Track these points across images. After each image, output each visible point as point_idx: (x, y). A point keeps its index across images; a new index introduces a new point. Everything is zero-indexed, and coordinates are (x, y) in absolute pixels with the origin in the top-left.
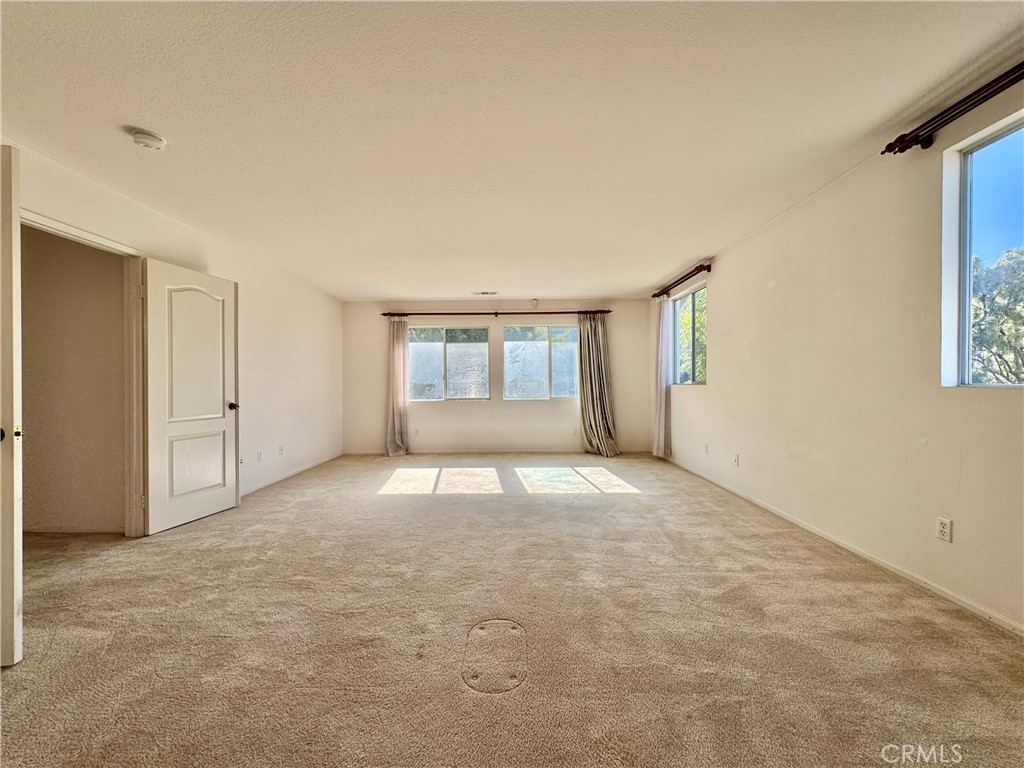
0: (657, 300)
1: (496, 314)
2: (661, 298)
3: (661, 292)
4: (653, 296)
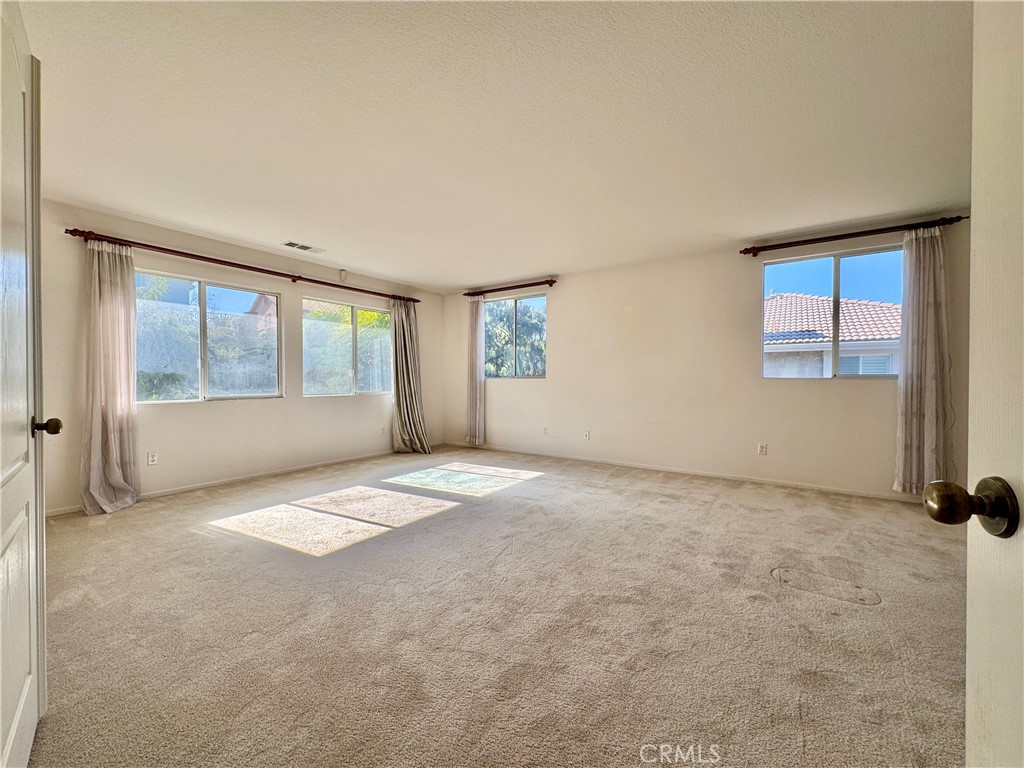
0: (469, 299)
1: (295, 279)
2: (476, 298)
3: (477, 293)
4: (465, 294)
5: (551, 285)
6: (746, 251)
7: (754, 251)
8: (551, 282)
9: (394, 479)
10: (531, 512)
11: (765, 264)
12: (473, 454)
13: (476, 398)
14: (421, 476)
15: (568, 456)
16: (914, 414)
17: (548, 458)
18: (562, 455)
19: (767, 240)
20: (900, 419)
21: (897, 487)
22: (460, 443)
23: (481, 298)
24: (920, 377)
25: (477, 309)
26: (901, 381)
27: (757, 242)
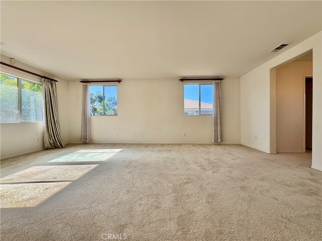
0: (83, 83)
2: (86, 84)
3: (86, 82)
4: (81, 82)
5: (119, 83)
6: (180, 80)
7: (182, 80)
8: (119, 81)
9: (54, 160)
10: (130, 162)
11: (185, 84)
12: (87, 146)
13: (87, 123)
14: (69, 157)
15: (126, 143)
16: (216, 123)
17: (119, 144)
18: (124, 143)
19: (185, 78)
20: (213, 125)
21: (213, 141)
22: (78, 143)
23: (88, 84)
24: (217, 115)
25: (86, 88)
26: (213, 116)
27: (183, 78)
